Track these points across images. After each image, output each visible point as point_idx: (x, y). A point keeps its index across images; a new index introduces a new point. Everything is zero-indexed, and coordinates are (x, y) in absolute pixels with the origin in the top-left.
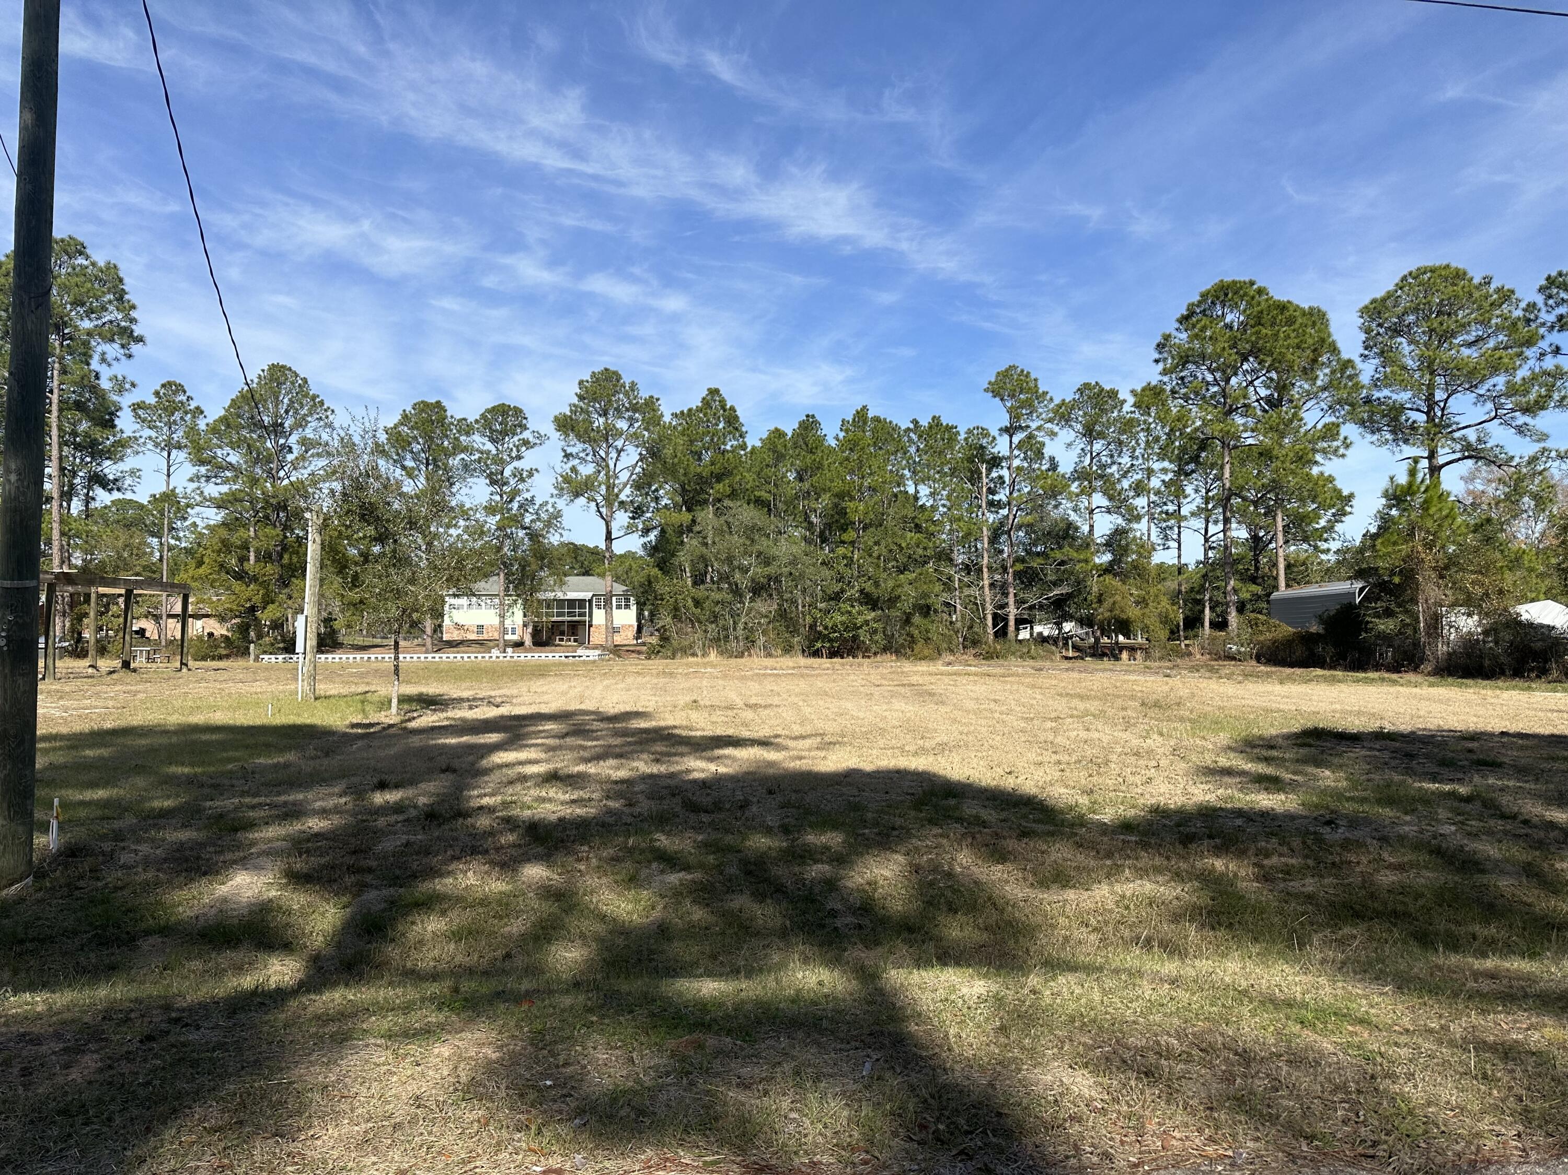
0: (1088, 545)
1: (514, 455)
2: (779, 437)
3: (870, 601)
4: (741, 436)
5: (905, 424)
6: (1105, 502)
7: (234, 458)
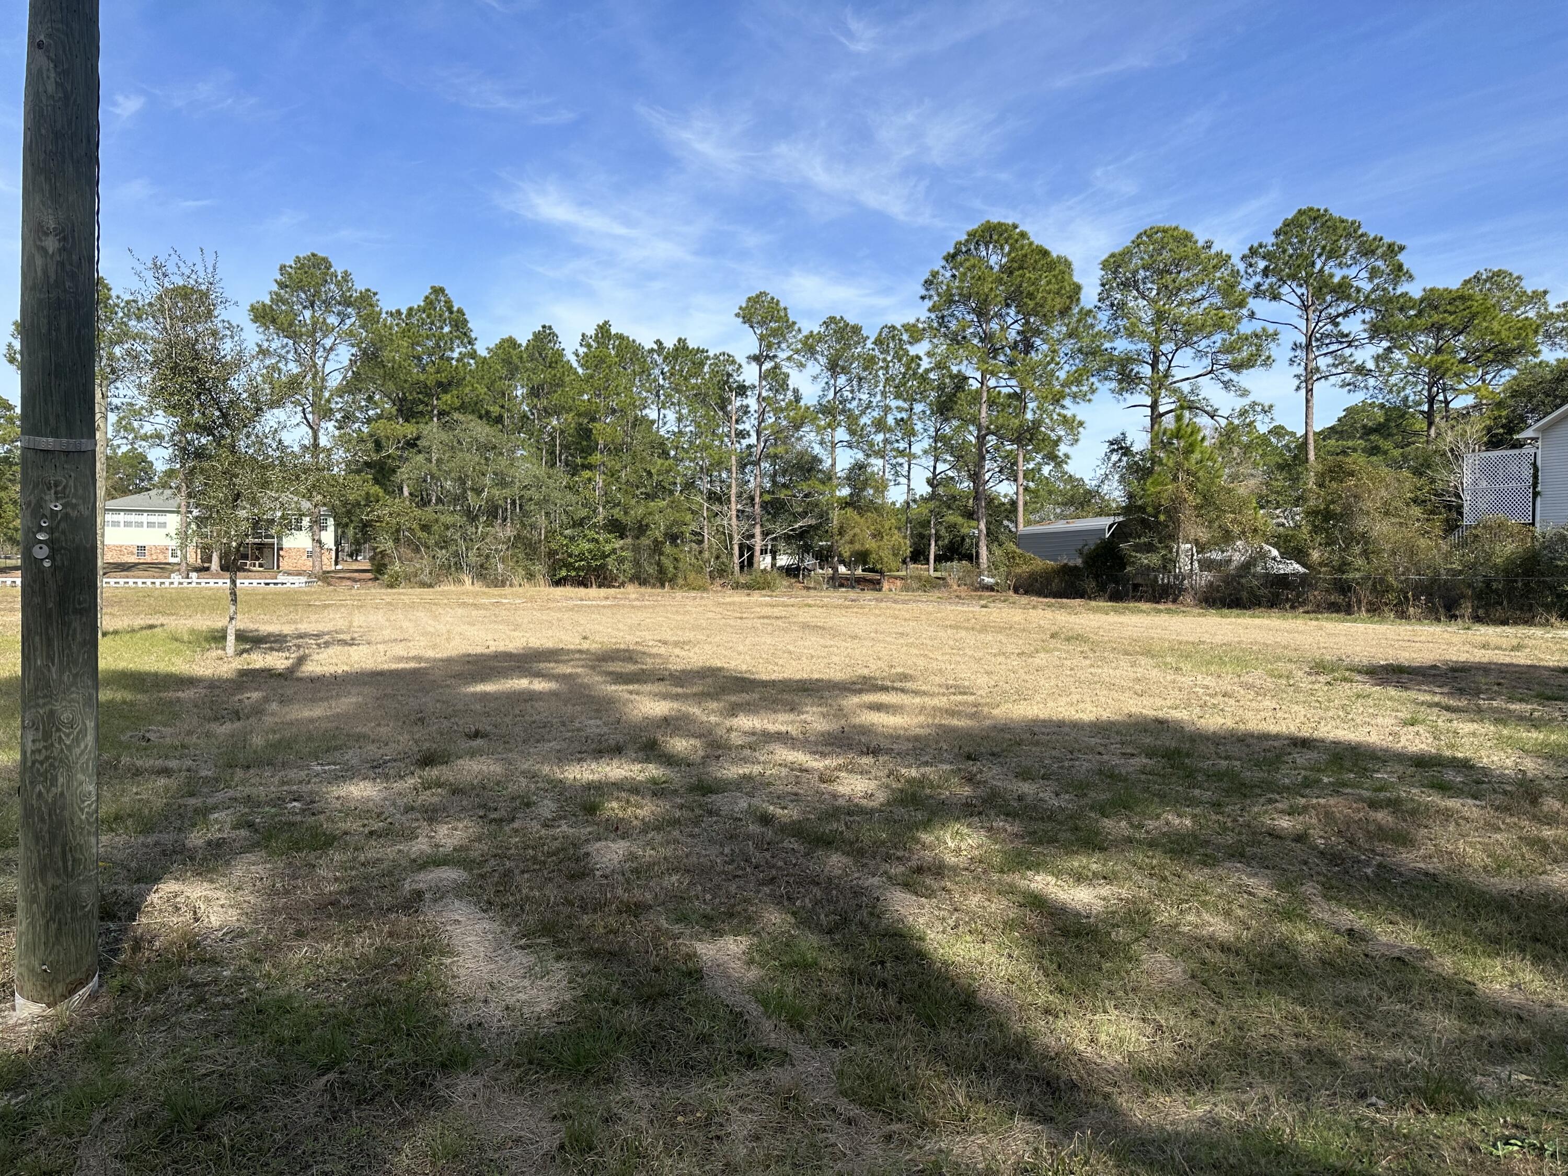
0: (830, 479)
2: (514, 349)
3: (616, 528)
4: (470, 343)
5: (649, 344)
6: (847, 437)
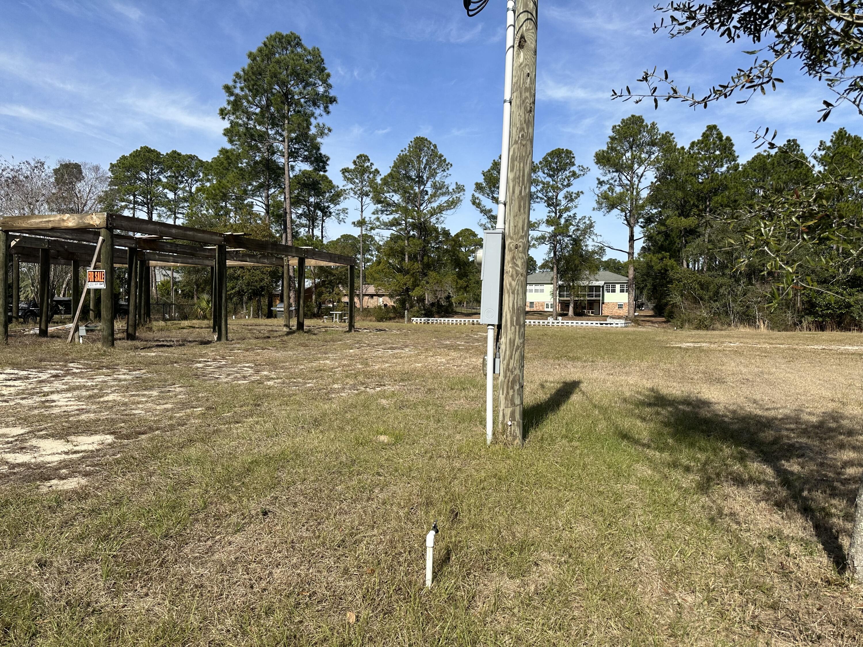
1: (565, 184)
4: (734, 160)
7: (396, 198)
